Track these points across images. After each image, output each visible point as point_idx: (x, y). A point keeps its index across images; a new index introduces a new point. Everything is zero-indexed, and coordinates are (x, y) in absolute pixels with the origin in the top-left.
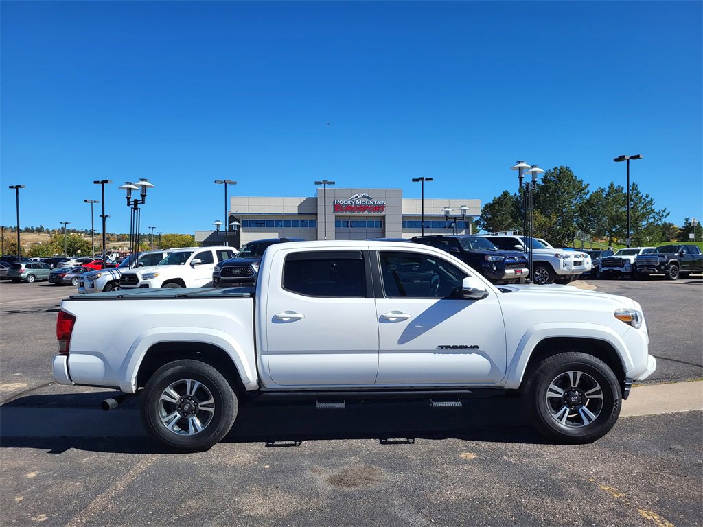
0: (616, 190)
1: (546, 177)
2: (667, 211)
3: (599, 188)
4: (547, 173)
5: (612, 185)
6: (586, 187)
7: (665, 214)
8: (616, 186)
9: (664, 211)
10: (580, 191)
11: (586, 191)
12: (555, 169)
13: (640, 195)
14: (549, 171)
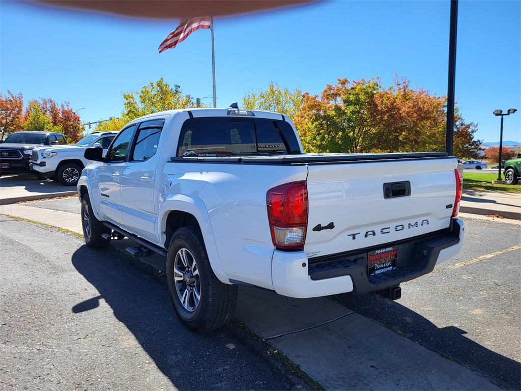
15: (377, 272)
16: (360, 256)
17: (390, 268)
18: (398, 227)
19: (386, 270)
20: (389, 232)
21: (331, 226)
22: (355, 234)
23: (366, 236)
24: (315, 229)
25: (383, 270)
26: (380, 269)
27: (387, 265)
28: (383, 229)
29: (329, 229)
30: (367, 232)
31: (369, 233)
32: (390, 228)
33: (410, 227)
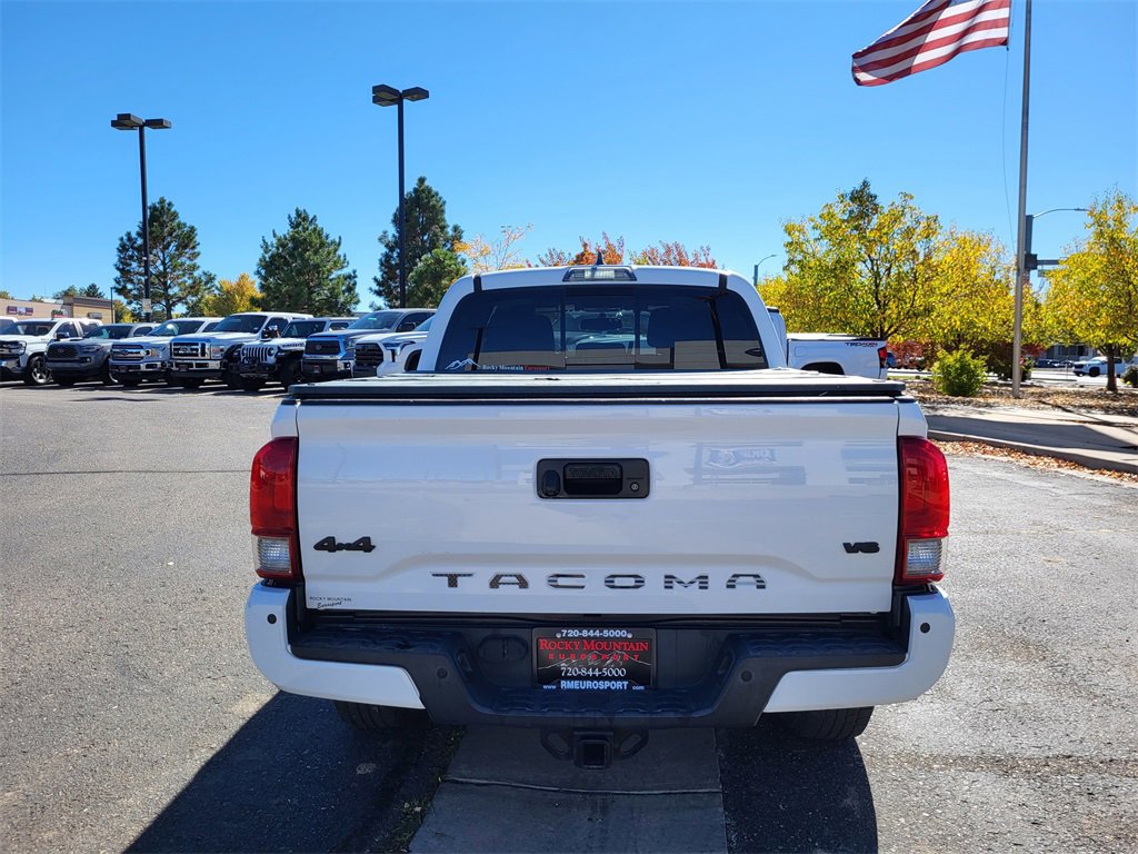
15: (564, 684)
16: (504, 632)
17: (618, 685)
18: (616, 579)
19: (603, 685)
21: (365, 545)
22: (457, 576)
23: (495, 583)
24: (319, 547)
25: (589, 684)
26: (579, 678)
27: (607, 673)
28: (558, 576)
29: (362, 552)
30: (498, 577)
31: (503, 579)
32: (583, 576)
33: (675, 584)
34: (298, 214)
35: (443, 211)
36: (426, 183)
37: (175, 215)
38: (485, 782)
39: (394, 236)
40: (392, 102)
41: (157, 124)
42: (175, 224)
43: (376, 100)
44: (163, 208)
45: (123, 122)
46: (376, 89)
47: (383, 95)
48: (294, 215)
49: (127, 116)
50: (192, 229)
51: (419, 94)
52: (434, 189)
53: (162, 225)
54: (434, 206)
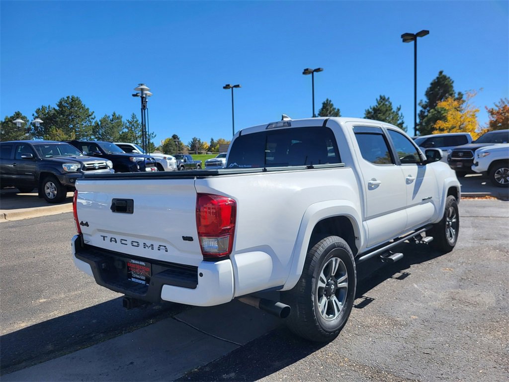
0: (117, 118)
1: (61, 102)
2: (154, 134)
3: (106, 115)
4: (61, 99)
5: (114, 113)
6: (92, 114)
7: (153, 136)
8: (117, 115)
9: (153, 134)
10: (88, 117)
11: (93, 116)
12: (68, 97)
13: (138, 122)
14: (63, 98)
15: (133, 279)
17: (143, 282)
18: (133, 243)
20: (126, 244)
21: (87, 224)
22: (105, 237)
23: (111, 240)
24: (81, 224)
25: (137, 281)
26: (135, 278)
27: (141, 278)
28: (122, 240)
29: (87, 226)
30: (111, 238)
32: (126, 241)
33: (146, 247)
34: (381, 97)
35: (452, 87)
36: (443, 74)
37: (332, 105)
38: (181, 320)
39: (426, 102)
40: (412, 39)
41: (318, 70)
42: (332, 109)
43: (404, 41)
44: (327, 103)
45: (306, 72)
46: (403, 36)
47: (406, 37)
48: (379, 98)
49: (307, 69)
50: (338, 110)
51: (424, 33)
52: (448, 76)
53: (327, 110)
54: (447, 84)
